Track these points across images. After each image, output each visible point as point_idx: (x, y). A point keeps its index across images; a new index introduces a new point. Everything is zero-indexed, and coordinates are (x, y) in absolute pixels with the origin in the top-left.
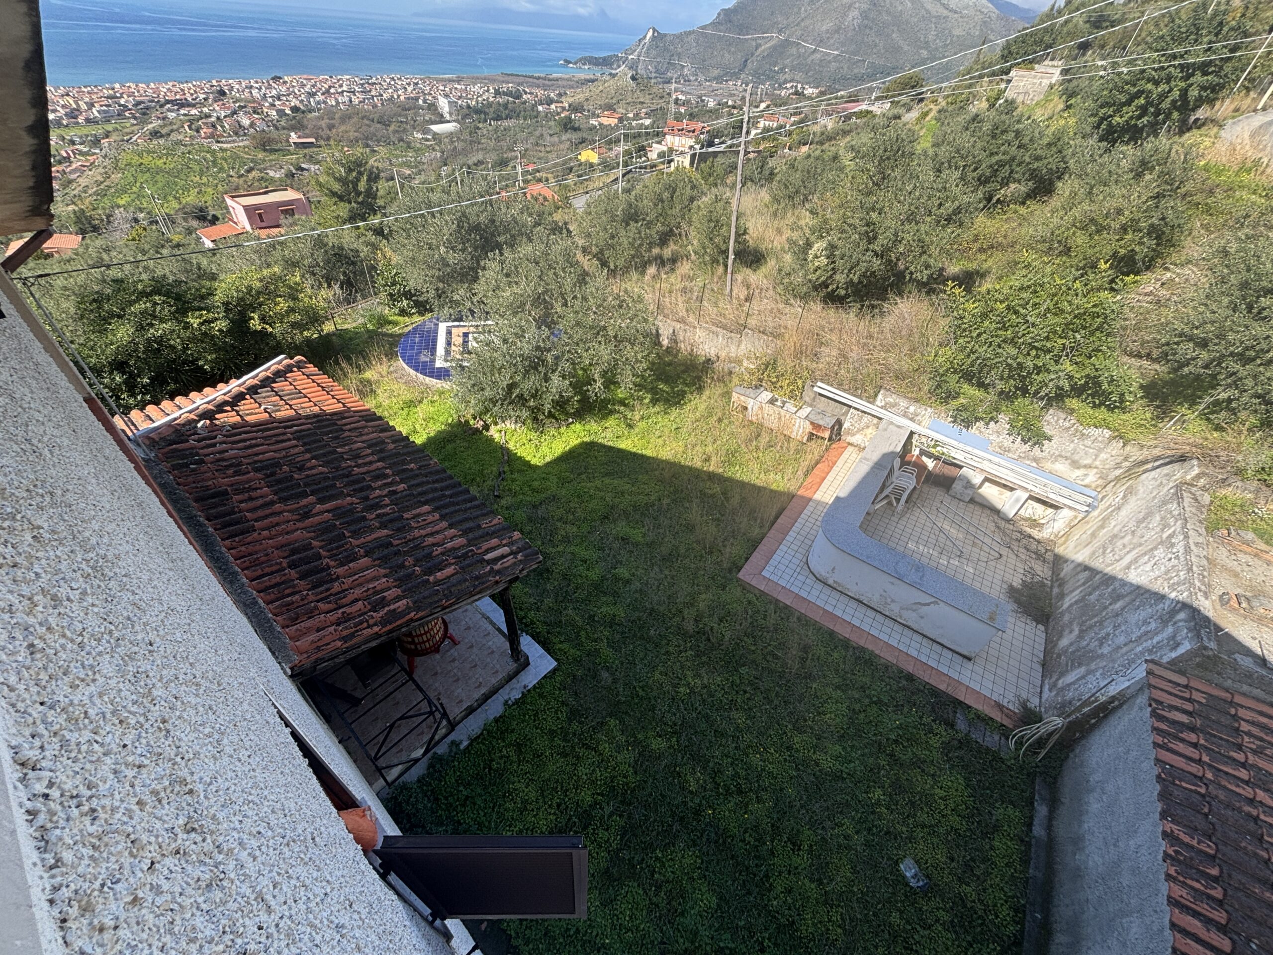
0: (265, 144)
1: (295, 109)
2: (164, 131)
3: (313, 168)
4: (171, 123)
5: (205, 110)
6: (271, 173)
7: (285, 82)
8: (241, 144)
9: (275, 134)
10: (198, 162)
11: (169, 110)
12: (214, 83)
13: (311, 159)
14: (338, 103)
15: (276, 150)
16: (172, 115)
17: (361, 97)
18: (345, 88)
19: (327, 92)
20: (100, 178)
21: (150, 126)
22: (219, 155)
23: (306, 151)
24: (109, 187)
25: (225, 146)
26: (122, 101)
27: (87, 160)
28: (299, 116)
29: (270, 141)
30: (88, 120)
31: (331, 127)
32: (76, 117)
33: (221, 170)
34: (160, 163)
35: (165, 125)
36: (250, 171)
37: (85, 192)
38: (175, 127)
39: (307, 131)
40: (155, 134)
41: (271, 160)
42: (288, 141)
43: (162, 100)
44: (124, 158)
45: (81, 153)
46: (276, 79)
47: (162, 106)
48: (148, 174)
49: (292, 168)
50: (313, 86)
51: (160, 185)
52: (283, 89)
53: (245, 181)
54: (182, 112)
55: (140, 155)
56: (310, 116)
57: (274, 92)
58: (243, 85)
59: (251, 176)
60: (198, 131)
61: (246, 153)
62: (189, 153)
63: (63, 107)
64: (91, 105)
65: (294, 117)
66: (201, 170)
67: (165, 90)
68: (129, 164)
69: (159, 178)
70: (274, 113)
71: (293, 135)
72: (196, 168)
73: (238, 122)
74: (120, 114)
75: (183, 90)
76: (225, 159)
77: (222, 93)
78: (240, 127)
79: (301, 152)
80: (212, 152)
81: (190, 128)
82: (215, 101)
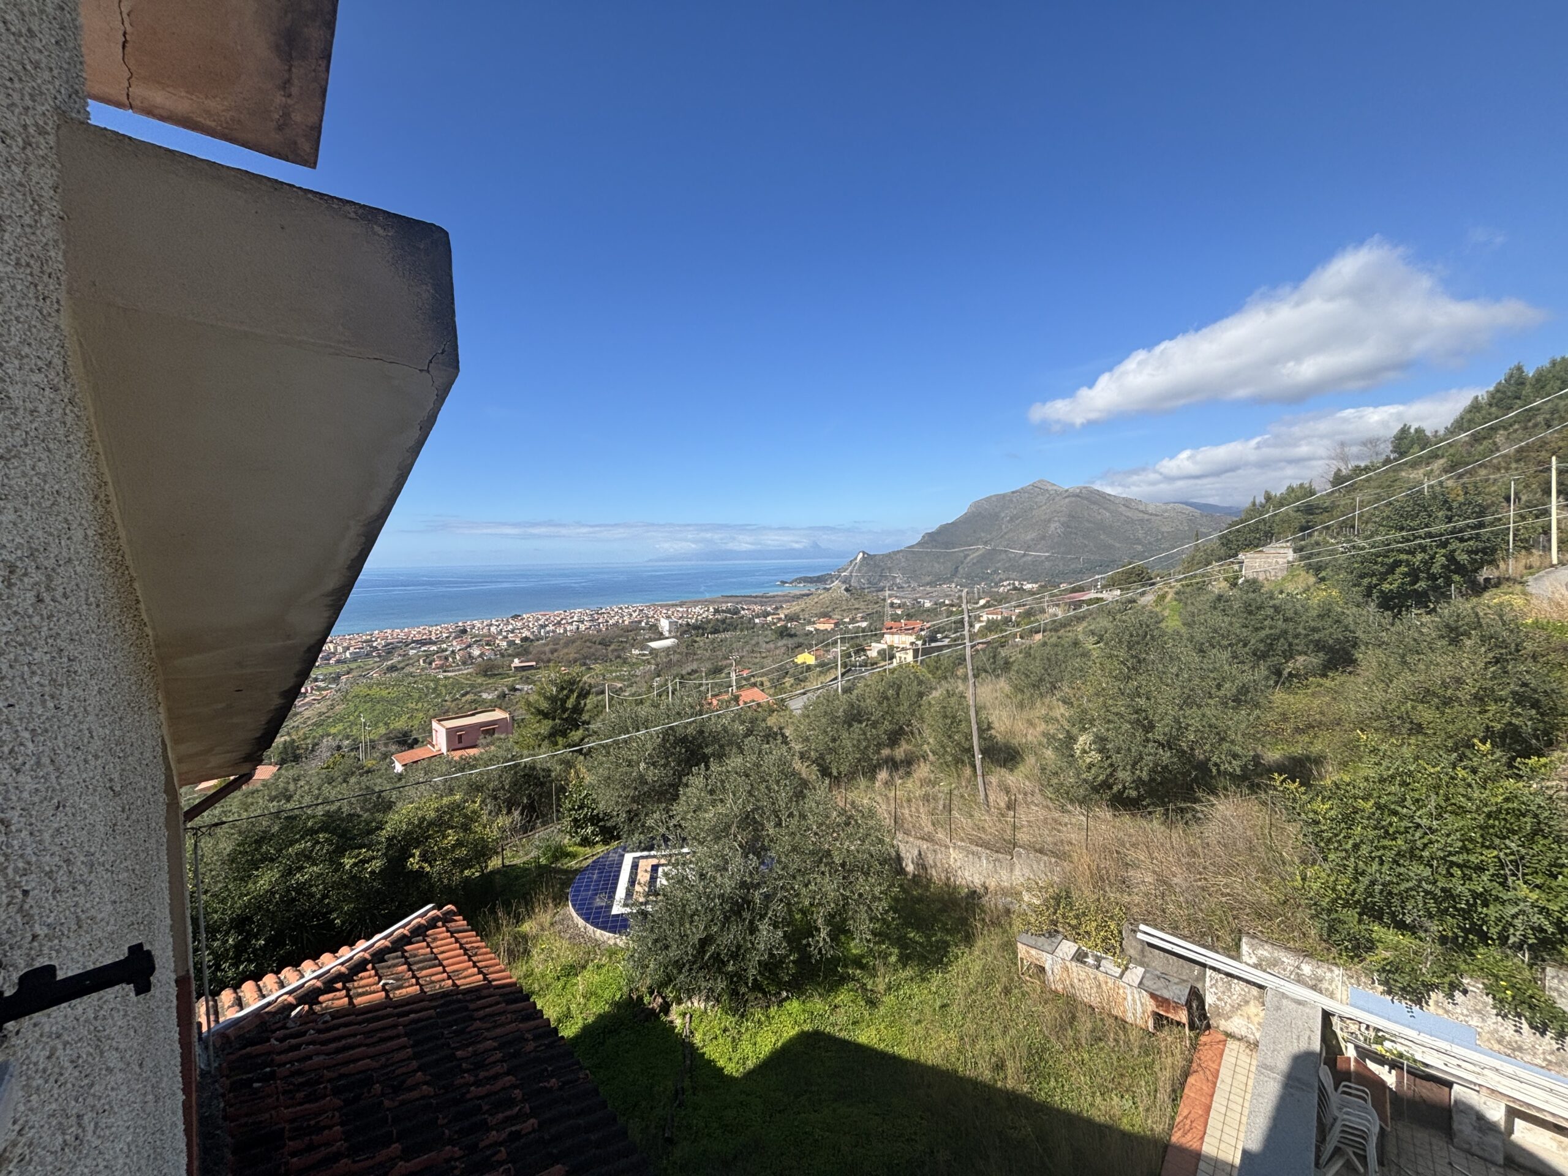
0: (489, 670)
1: (525, 639)
2: (399, 666)
3: (526, 688)
4: (409, 659)
5: (444, 646)
6: (485, 696)
7: (522, 619)
8: (465, 672)
9: (499, 661)
10: (420, 690)
11: (412, 648)
12: (460, 624)
13: (527, 681)
14: (565, 631)
15: (496, 675)
16: (412, 652)
17: (589, 624)
18: (575, 619)
19: (559, 623)
20: (324, 710)
21: (390, 663)
22: (441, 683)
23: (524, 673)
24: (329, 717)
25: (449, 674)
26: (375, 644)
27: (320, 695)
28: (527, 644)
29: (492, 667)
30: (338, 661)
31: (553, 652)
33: (439, 696)
34: (384, 693)
35: (403, 661)
36: (463, 695)
37: (304, 723)
38: (411, 662)
39: (530, 657)
40: (392, 669)
41: (488, 684)
42: (509, 666)
43: (409, 640)
44: (355, 691)
45: (319, 689)
46: (515, 617)
47: (407, 646)
48: (370, 704)
49: (506, 689)
50: (547, 620)
51: (376, 713)
52: (519, 624)
53: (457, 706)
54: (423, 649)
55: (370, 687)
56: (537, 644)
57: (510, 627)
58: (485, 623)
59: (464, 699)
60: (430, 664)
61: (467, 679)
62: (415, 682)
65: (522, 646)
66: (420, 697)
67: (415, 633)
68: (357, 696)
69: (378, 706)
70: (505, 644)
71: (516, 660)
72: (416, 695)
73: (470, 653)
74: (368, 655)
75: (430, 632)
76: (445, 686)
77: (464, 631)
78: (470, 656)
79: (519, 675)
80: (436, 681)
81: (424, 662)
82: (455, 638)
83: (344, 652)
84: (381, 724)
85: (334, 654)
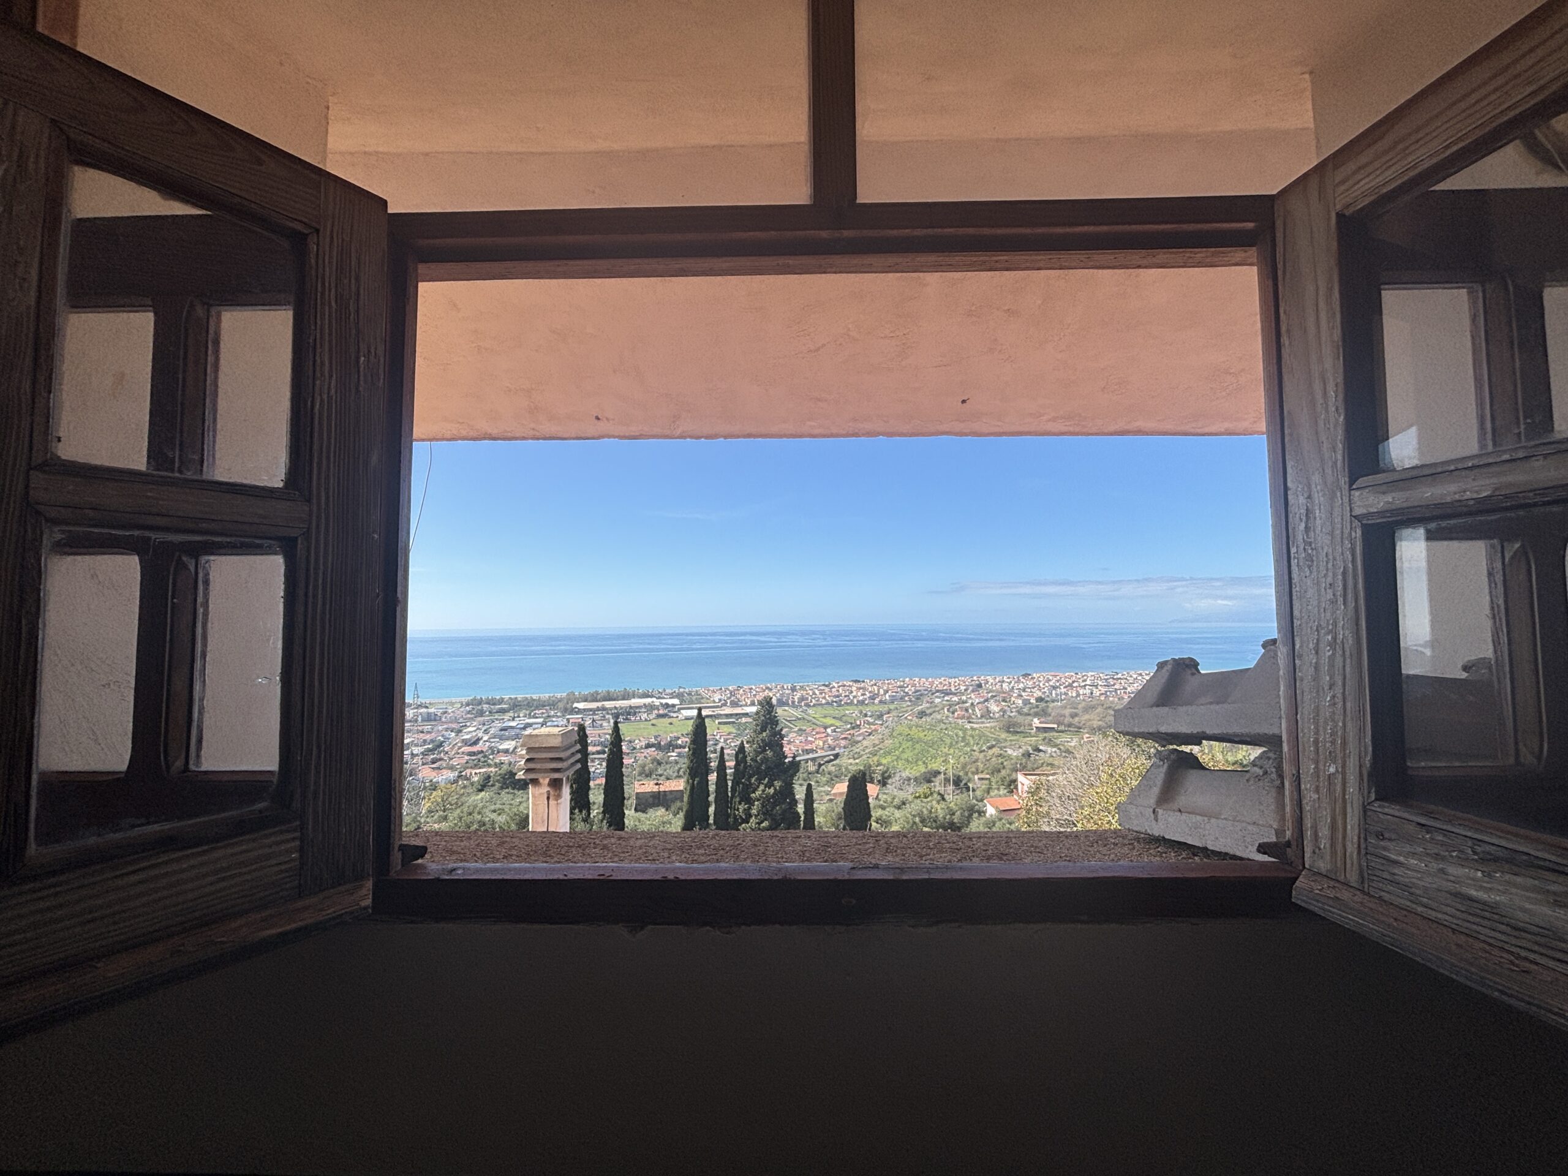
0: (1011, 728)
1: (1040, 699)
2: (928, 712)
3: (1049, 750)
4: (936, 706)
5: (964, 698)
6: (1010, 752)
7: (1033, 678)
8: (988, 725)
9: (1020, 719)
10: (951, 737)
11: (937, 697)
12: (975, 678)
13: (1050, 742)
14: (1078, 695)
15: (1018, 732)
16: (937, 700)
17: (1103, 690)
18: (1088, 682)
19: (1070, 685)
20: (877, 742)
21: (920, 708)
22: (969, 732)
23: (1046, 735)
24: (881, 749)
25: (975, 726)
26: (906, 690)
27: (870, 728)
28: (1042, 705)
29: (1015, 725)
30: (881, 702)
31: (1073, 716)
32: (874, 699)
33: (967, 744)
34: (922, 735)
35: (931, 707)
36: (990, 748)
37: (864, 751)
38: (937, 709)
39: (1050, 718)
40: (922, 714)
41: (1011, 740)
42: (1031, 725)
43: (934, 690)
44: (899, 729)
45: (869, 723)
46: (1026, 675)
47: (933, 694)
48: (910, 743)
49: (1030, 749)
50: (1058, 681)
51: (916, 751)
52: (1030, 683)
53: (985, 756)
54: (946, 698)
55: (910, 728)
56: (1052, 705)
57: (1021, 686)
58: (997, 680)
59: (991, 752)
60: (953, 713)
61: (991, 733)
62: (946, 729)
63: (870, 692)
64: (886, 692)
65: (1037, 707)
66: (951, 743)
67: (938, 683)
68: (900, 734)
69: (917, 746)
70: (1020, 702)
71: (1036, 720)
72: (948, 741)
73: (987, 707)
74: (902, 698)
75: (950, 683)
76: (973, 737)
77: (980, 686)
78: (989, 712)
79: (1042, 736)
80: (965, 730)
81: (948, 710)
82: (973, 691)
83: (885, 694)
84: (920, 763)
85: (878, 694)
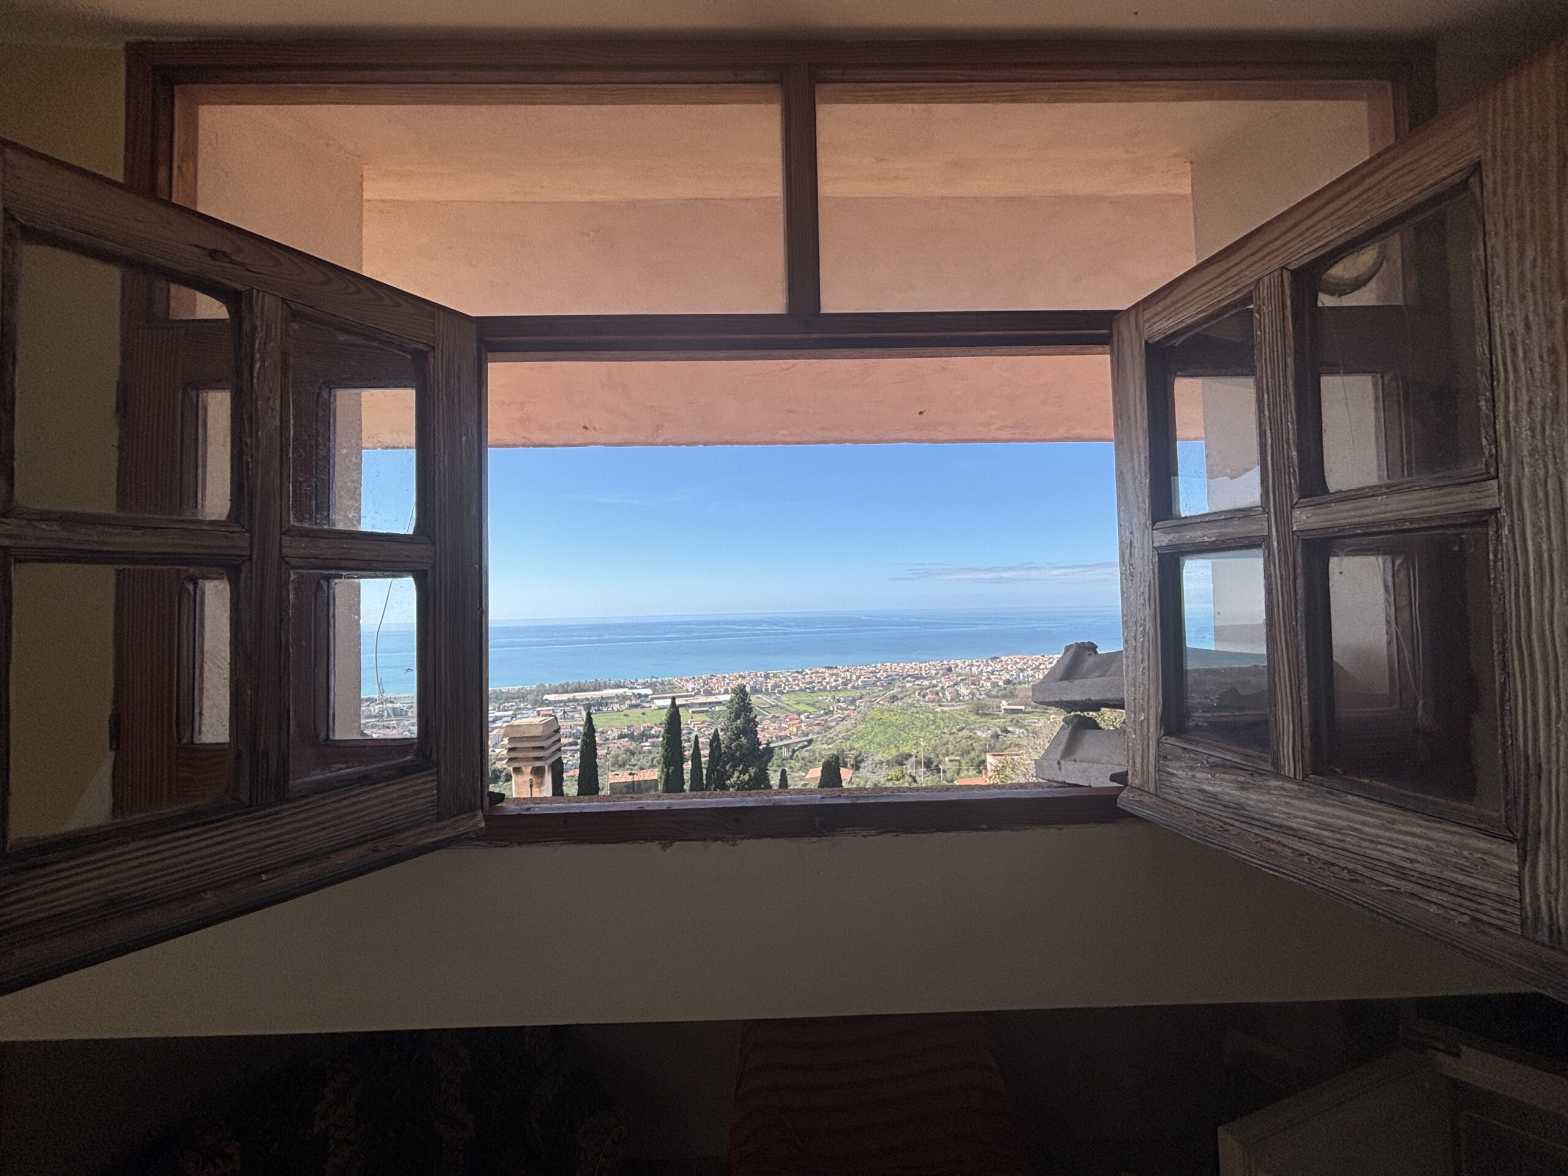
0: (980, 710)
1: (1008, 682)
2: (899, 696)
3: (1017, 731)
4: (907, 690)
5: (934, 682)
6: (979, 733)
7: (1001, 661)
8: (957, 708)
9: (989, 701)
10: (922, 721)
11: (908, 682)
12: (945, 662)
13: (1018, 724)
15: (987, 714)
16: (909, 685)
19: (1037, 667)
20: (850, 727)
21: (892, 692)
22: (939, 716)
23: (1014, 716)
24: (853, 734)
25: (945, 709)
26: (878, 675)
27: (843, 714)
28: (1010, 687)
29: (983, 707)
30: (853, 687)
32: (847, 685)
33: (938, 727)
34: (893, 719)
35: (902, 692)
36: (960, 730)
37: (837, 736)
38: (908, 693)
39: (1018, 700)
40: (894, 699)
41: (980, 722)
42: (999, 707)
43: (905, 675)
44: (871, 713)
45: (842, 709)
46: (994, 659)
47: (904, 679)
48: (883, 727)
49: (998, 730)
50: (1025, 664)
51: (888, 735)
52: (998, 666)
53: (955, 738)
54: (917, 683)
55: (882, 713)
56: (1019, 687)
57: (990, 669)
58: (967, 664)
59: (960, 734)
60: (924, 697)
61: (961, 715)
62: (917, 713)
63: (843, 678)
64: (859, 677)
65: (1005, 689)
66: (922, 726)
67: (909, 668)
68: (872, 719)
69: (889, 730)
70: (989, 684)
71: (1004, 702)
72: (919, 724)
73: (957, 691)
74: (874, 684)
75: (921, 668)
76: (943, 720)
77: (950, 670)
78: (958, 695)
79: (1010, 717)
80: (935, 713)
81: (919, 694)
82: (943, 675)
83: (857, 680)
84: (892, 746)
85: (850, 680)
